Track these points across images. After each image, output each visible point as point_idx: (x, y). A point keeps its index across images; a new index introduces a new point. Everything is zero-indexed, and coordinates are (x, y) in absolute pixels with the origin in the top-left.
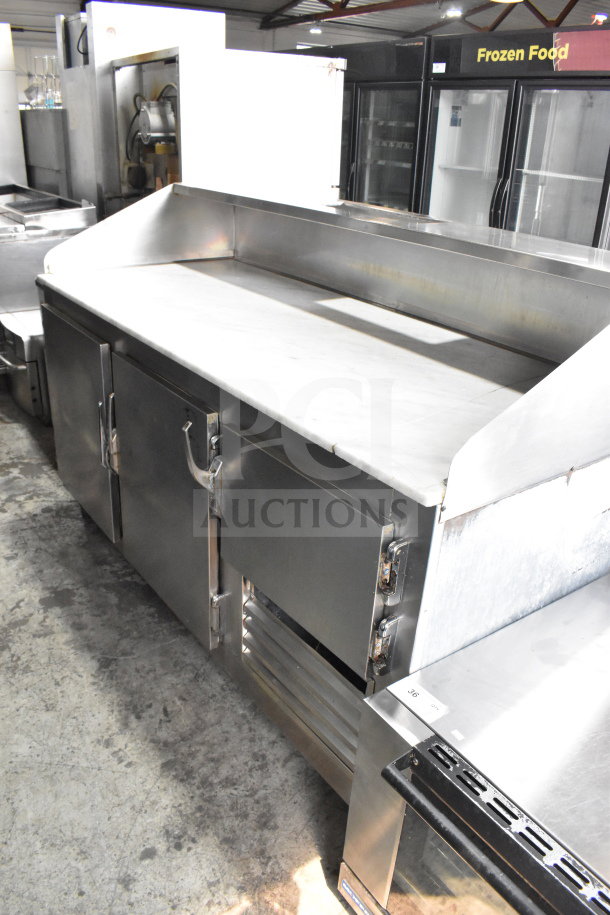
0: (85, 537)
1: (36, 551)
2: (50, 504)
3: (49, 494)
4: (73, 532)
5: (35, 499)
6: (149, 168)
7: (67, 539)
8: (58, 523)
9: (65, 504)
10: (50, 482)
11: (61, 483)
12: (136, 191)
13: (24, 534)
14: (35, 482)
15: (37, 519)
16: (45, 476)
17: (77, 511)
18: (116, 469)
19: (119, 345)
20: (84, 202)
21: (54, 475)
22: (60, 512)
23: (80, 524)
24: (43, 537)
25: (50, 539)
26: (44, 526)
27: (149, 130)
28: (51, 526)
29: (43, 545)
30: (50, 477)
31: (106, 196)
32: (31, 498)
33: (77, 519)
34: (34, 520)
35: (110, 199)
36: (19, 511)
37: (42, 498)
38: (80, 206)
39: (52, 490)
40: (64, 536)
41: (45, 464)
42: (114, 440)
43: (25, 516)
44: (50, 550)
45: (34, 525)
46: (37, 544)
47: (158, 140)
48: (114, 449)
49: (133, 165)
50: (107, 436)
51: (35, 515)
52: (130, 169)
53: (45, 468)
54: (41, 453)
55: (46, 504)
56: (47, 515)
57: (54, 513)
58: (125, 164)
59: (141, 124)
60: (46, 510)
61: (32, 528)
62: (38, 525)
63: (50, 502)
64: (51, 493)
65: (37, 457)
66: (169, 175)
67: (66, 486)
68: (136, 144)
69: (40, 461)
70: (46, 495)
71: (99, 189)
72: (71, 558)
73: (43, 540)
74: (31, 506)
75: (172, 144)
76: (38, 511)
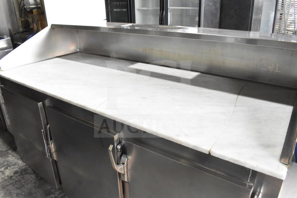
0: (37, 182)
1: (17, 195)
2: (17, 169)
3: (15, 165)
4: (31, 181)
5: (9, 168)
6: (30, 20)
7: (29, 185)
8: (23, 178)
9: (23, 168)
10: (13, 158)
11: (19, 157)
12: (25, 30)
13: (8, 187)
14: (7, 160)
15: (13, 178)
16: (11, 156)
17: (30, 170)
18: (55, 159)
19: (47, 102)
20: (5, 36)
21: (15, 154)
22: (22, 172)
23: (34, 176)
24: (18, 187)
25: (21, 188)
26: (17, 181)
27: (30, 5)
28: (20, 181)
29: (19, 191)
30: (13, 156)
31: (13, 33)
32: (7, 168)
33: (31, 174)
34: (11, 179)
35: (15, 34)
36: (3, 176)
37: (12, 167)
38: (4, 38)
39: (15, 162)
40: (27, 184)
41: (9, 150)
42: (52, 146)
43: (6, 178)
44: (23, 193)
45: (12, 181)
46: (16, 191)
47: (34, 8)
48: (53, 150)
49: (23, 20)
50: (48, 144)
51: (11, 176)
52: (22, 21)
53: (10, 152)
54: (6, 144)
55: (15, 169)
56: (17, 175)
57: (19, 173)
58: (19, 19)
59: (25, 3)
60: (16, 173)
61: (11, 184)
62: (14, 181)
63: (16, 168)
64: (16, 163)
65: (4, 147)
66: (39, 22)
67: (22, 159)
68: (23, 11)
69: (6, 149)
70: (14, 165)
71: (10, 30)
72: (34, 195)
73: (19, 189)
74: (8, 172)
75: (40, 10)
76: (12, 174)
